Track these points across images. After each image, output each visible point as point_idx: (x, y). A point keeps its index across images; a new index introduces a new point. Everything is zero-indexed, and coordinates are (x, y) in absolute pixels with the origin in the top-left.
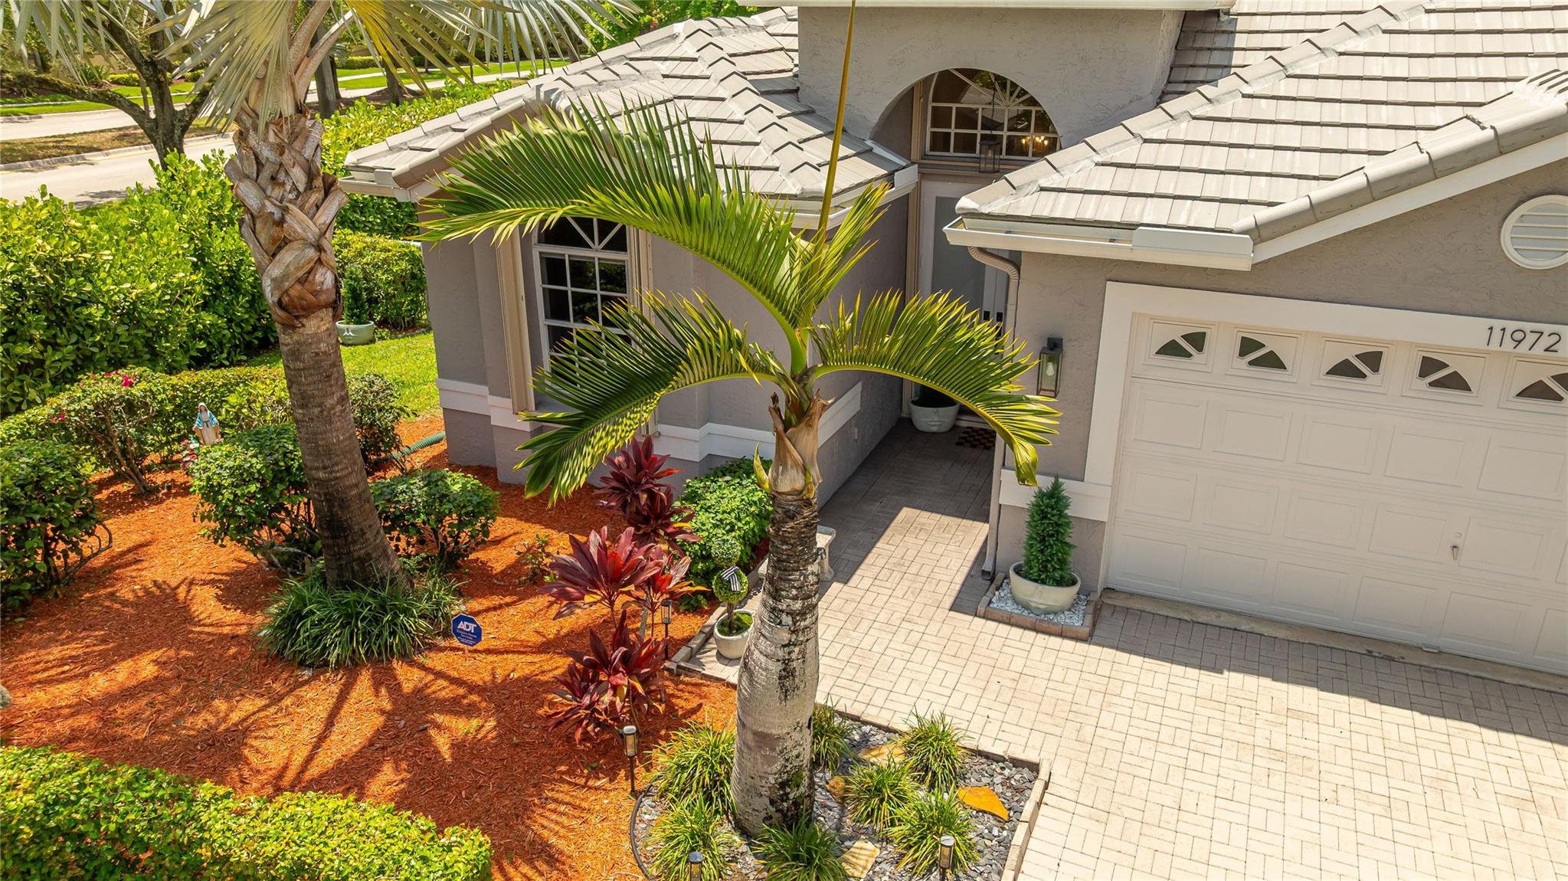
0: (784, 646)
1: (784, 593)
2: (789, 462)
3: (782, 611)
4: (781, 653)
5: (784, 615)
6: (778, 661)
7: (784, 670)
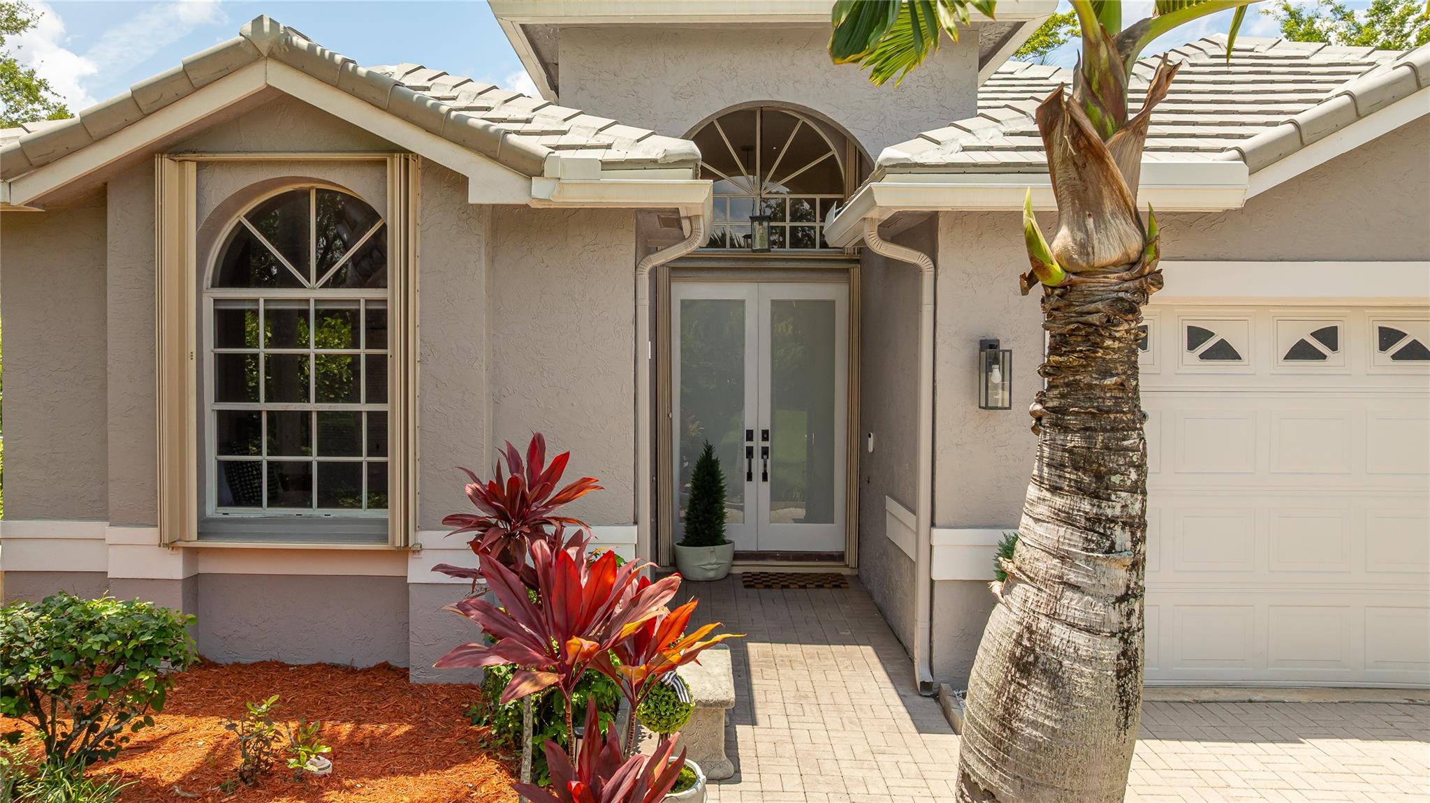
0: (1121, 599)
1: (1116, 479)
2: (1108, 206)
3: (1113, 520)
4: (1115, 617)
5: (1118, 529)
6: (1113, 635)
7: (1124, 653)
